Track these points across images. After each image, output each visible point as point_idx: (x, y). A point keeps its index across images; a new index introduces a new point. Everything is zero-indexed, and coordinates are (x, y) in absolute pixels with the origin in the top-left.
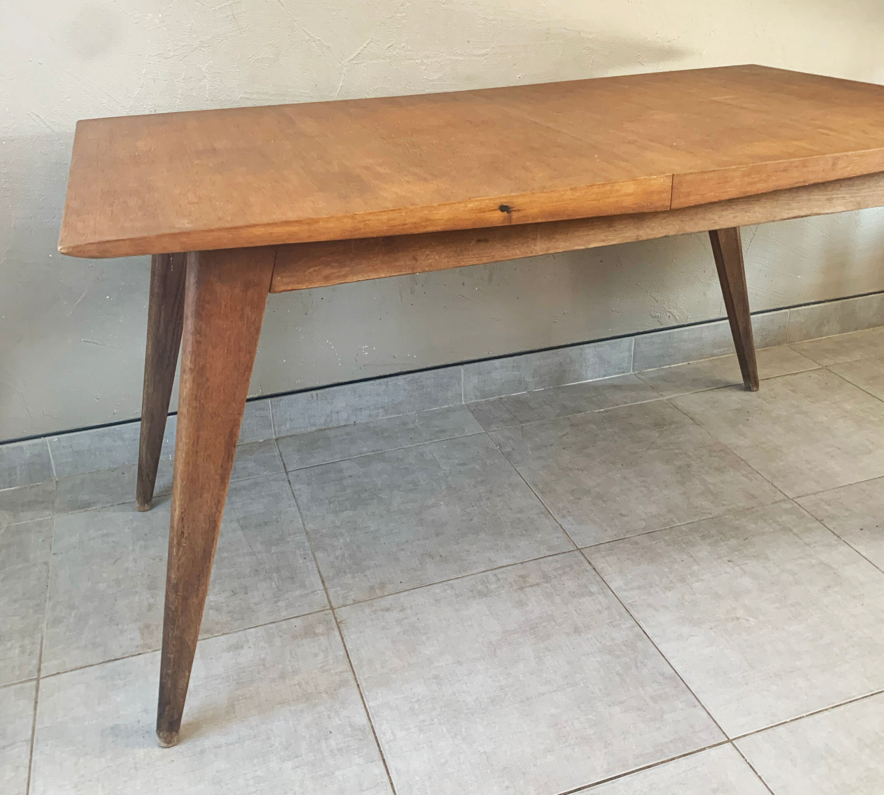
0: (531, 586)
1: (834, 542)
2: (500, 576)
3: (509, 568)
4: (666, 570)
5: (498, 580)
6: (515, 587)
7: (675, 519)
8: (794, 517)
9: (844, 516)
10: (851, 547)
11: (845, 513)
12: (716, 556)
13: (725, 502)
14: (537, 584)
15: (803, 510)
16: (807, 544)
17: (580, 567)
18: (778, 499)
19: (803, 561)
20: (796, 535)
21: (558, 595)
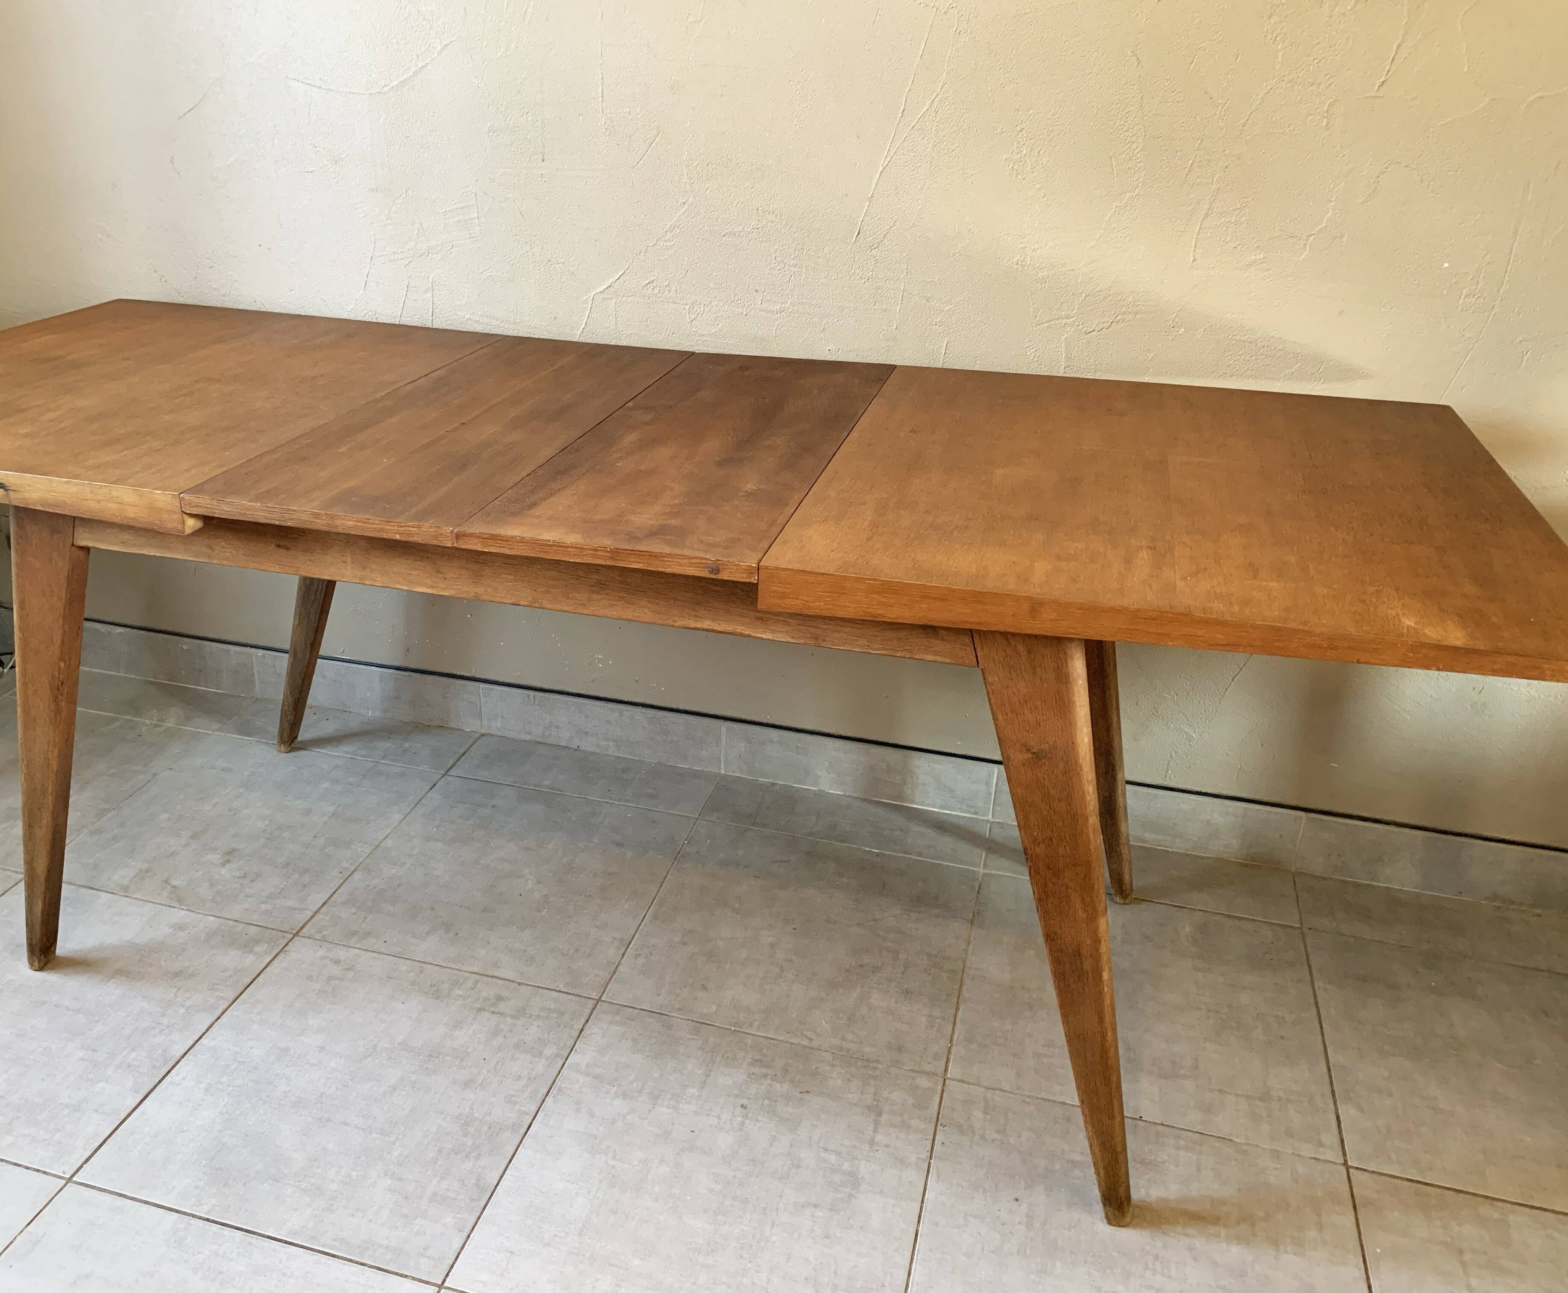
7: (756, 1024)
8: (911, 1101)
9: (982, 1137)
10: (927, 1178)
11: (991, 1134)
12: (736, 1092)
13: (850, 1036)
14: (502, 1014)
15: (937, 1100)
16: (872, 1142)
17: (572, 1020)
18: (928, 1068)
19: (833, 1158)
20: (877, 1124)
21: (505, 1037)
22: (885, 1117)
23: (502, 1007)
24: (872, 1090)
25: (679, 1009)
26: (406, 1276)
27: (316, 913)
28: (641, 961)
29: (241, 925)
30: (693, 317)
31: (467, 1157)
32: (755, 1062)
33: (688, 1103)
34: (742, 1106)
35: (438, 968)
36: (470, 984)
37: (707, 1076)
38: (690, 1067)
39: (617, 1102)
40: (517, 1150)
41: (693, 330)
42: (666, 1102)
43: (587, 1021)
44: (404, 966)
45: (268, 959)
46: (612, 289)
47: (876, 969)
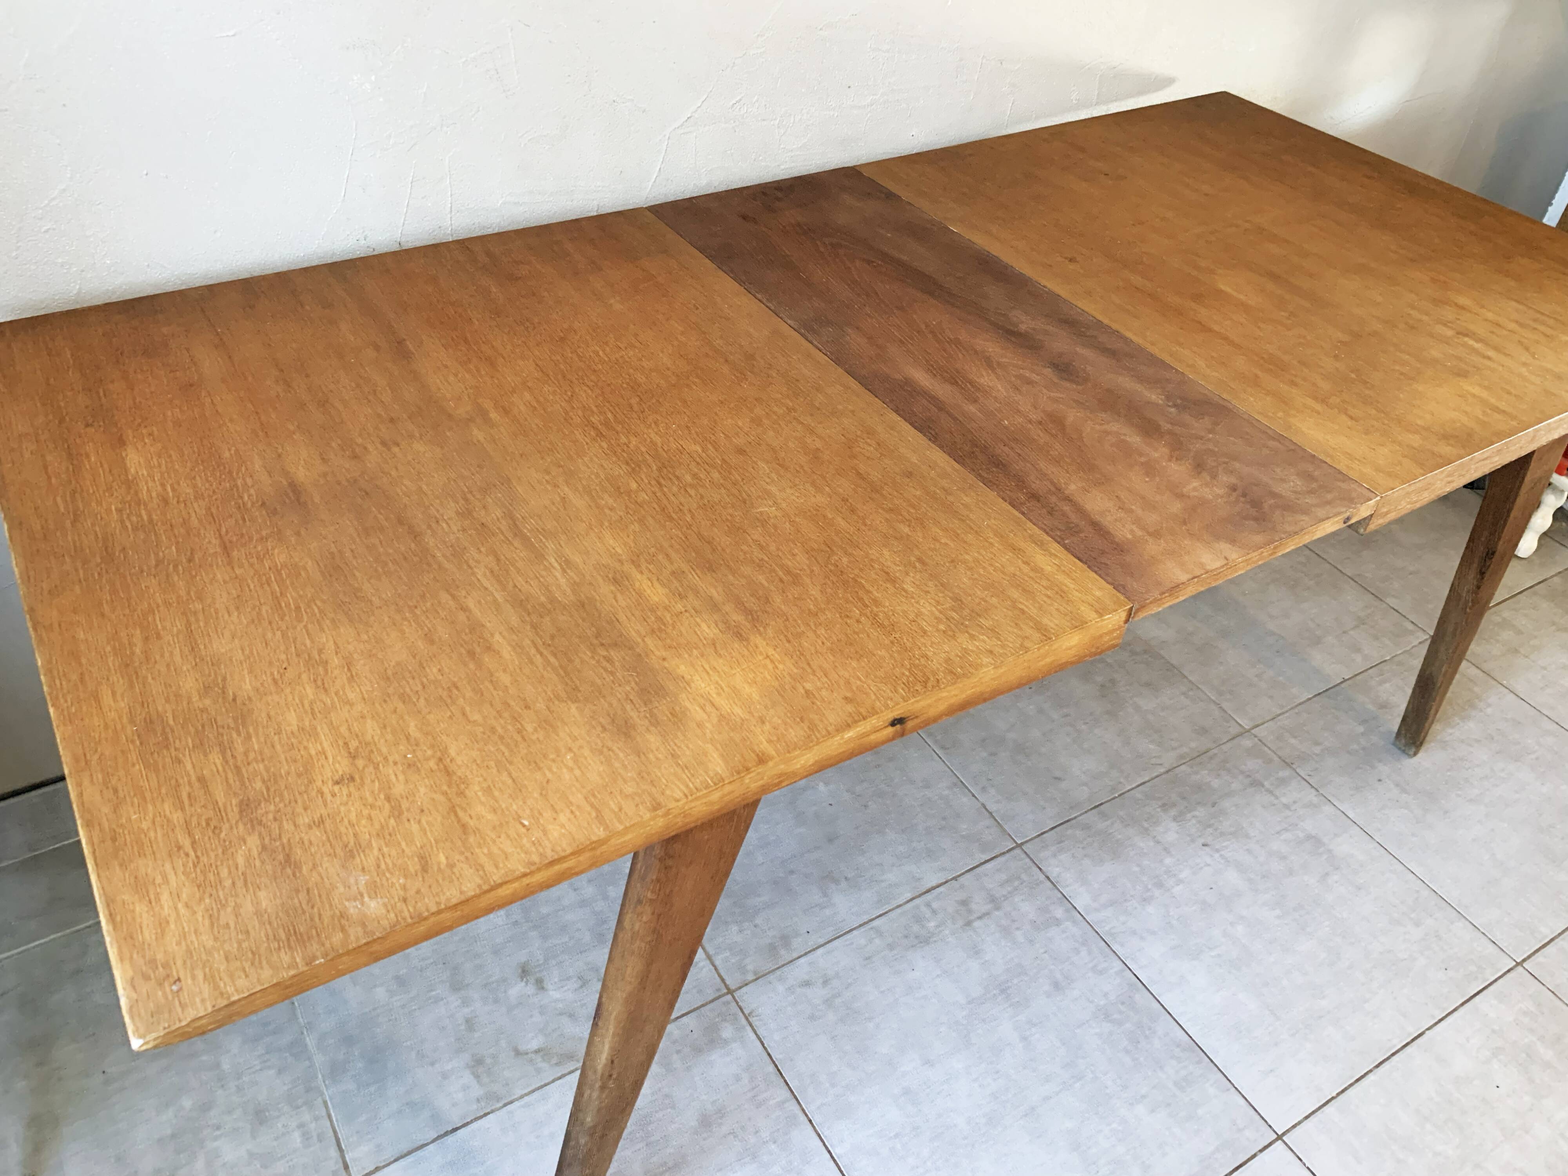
0: (980, 918)
1: (1315, 800)
2: (935, 905)
3: (941, 889)
4: (1136, 869)
5: (934, 912)
6: (960, 923)
7: (1122, 780)
8: (1259, 761)
9: (1316, 754)
10: (1335, 805)
12: (1187, 838)
13: (1174, 744)
14: (986, 914)
15: (1266, 749)
17: (1030, 876)
18: (1232, 731)
19: (1288, 835)
20: (1270, 792)
21: (1018, 929)
23: (977, 908)
24: (1236, 771)
25: (1071, 807)
28: (990, 791)
32: (1164, 808)
33: (1180, 871)
34: (1204, 845)
35: (884, 918)
36: (927, 909)
37: (1159, 842)
39: (1150, 909)
42: (1171, 882)
43: (1040, 869)
44: (858, 939)
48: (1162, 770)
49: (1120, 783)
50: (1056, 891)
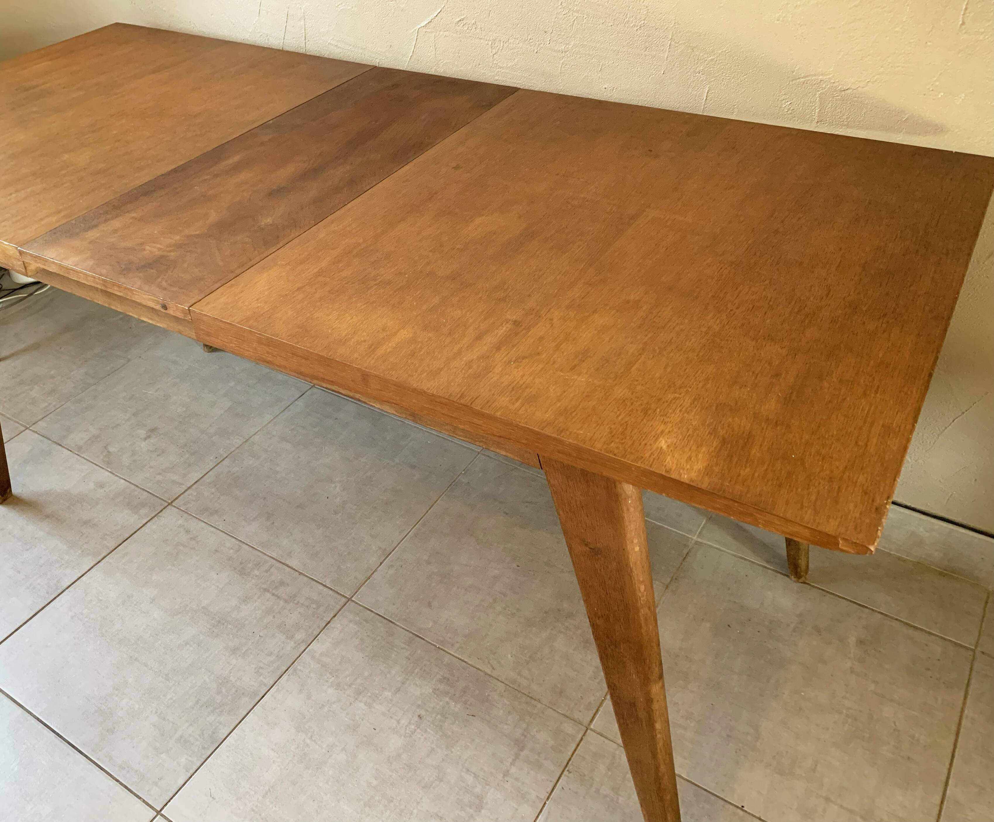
0: (273, 594)
1: (535, 798)
2: (272, 570)
3: (288, 569)
4: (367, 673)
5: (267, 571)
6: (265, 586)
7: (457, 645)
8: (552, 743)
9: (597, 791)
10: (537, 817)
11: (605, 790)
12: (420, 703)
13: (525, 672)
14: (278, 597)
15: (574, 746)
16: (506, 774)
17: (325, 612)
18: (577, 715)
19: (470, 779)
20: (517, 756)
21: (274, 617)
22: (525, 752)
23: (281, 591)
24: (524, 726)
25: (405, 620)
26: (140, 798)
27: (189, 488)
28: (392, 571)
29: (139, 490)
30: (494, 51)
31: (212, 711)
32: (444, 680)
33: (381, 704)
34: (419, 716)
35: (251, 549)
36: (266, 567)
37: (403, 683)
38: (393, 672)
39: (331, 691)
40: (248, 714)
41: (495, 62)
42: (365, 699)
43: (334, 616)
44: (229, 542)
45: (145, 521)
46: (432, 24)
47: (570, 615)
48: (488, 671)
49: (453, 645)
50: (319, 630)
